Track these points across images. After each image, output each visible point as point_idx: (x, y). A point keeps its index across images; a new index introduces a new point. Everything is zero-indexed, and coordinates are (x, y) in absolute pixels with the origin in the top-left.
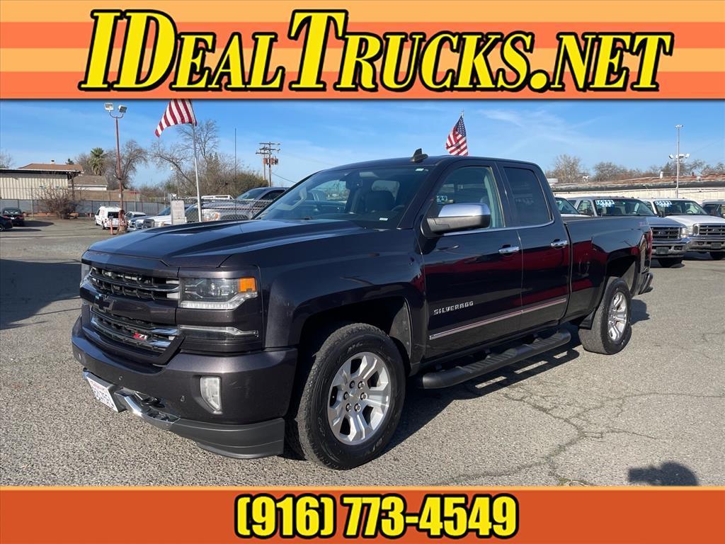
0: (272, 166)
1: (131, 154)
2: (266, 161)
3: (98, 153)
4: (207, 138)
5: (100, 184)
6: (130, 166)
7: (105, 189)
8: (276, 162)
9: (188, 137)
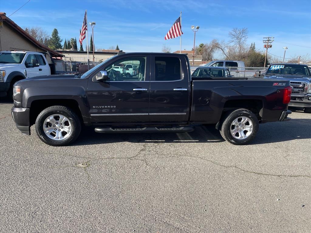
0: (268, 48)
1: (213, 45)
2: (265, 46)
3: (202, 46)
4: (242, 37)
5: (199, 58)
6: (212, 50)
7: (201, 60)
8: (271, 46)
9: (233, 37)
